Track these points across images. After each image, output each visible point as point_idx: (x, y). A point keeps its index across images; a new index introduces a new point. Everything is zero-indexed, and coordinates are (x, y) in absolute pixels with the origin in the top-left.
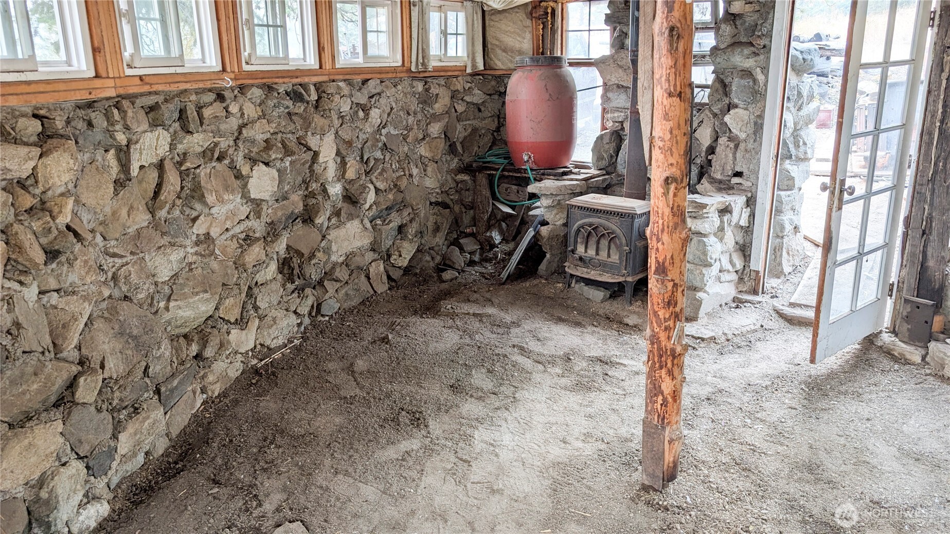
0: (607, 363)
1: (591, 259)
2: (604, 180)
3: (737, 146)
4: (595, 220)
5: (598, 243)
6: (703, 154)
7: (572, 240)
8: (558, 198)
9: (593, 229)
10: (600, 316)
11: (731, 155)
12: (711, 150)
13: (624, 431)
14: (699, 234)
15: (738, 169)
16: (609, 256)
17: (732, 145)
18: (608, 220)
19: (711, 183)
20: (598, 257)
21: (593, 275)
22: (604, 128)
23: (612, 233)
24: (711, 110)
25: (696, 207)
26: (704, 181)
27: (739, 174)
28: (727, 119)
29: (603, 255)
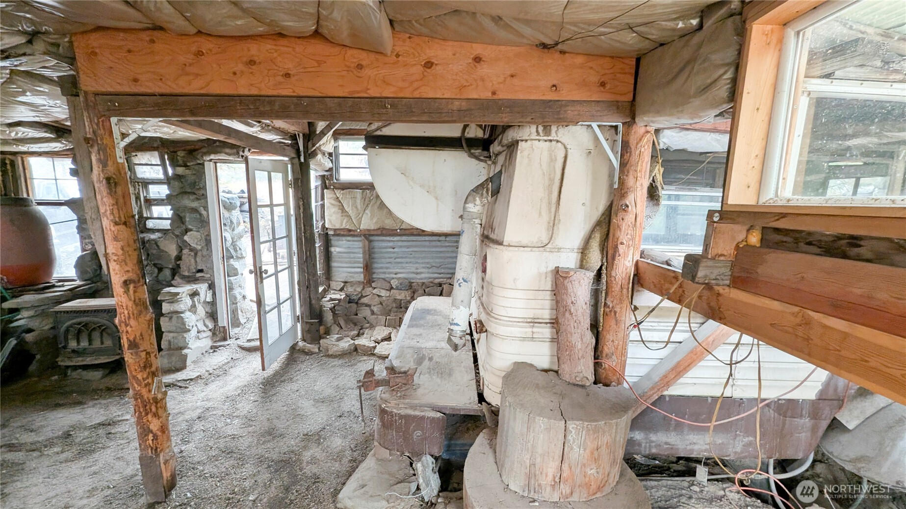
0: (109, 424)
1: (85, 349)
2: (90, 288)
3: (196, 254)
4: (84, 319)
5: (90, 336)
6: (173, 261)
7: (62, 338)
8: (42, 308)
9: (83, 326)
10: (101, 390)
11: (193, 260)
12: (179, 258)
13: (129, 471)
14: (177, 312)
15: (199, 268)
16: (102, 343)
17: (193, 254)
18: (96, 316)
19: (182, 278)
20: (91, 347)
21: (89, 361)
22: (83, 250)
23: (102, 326)
24: (173, 233)
25: (171, 296)
26: (176, 278)
27: (201, 271)
28: (186, 238)
29: (97, 344)
